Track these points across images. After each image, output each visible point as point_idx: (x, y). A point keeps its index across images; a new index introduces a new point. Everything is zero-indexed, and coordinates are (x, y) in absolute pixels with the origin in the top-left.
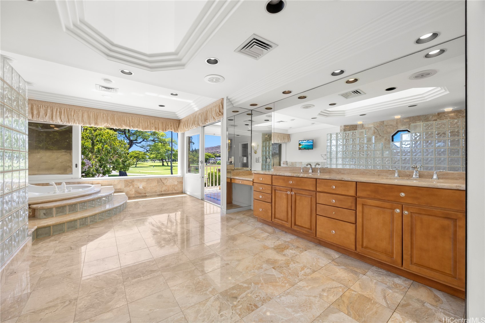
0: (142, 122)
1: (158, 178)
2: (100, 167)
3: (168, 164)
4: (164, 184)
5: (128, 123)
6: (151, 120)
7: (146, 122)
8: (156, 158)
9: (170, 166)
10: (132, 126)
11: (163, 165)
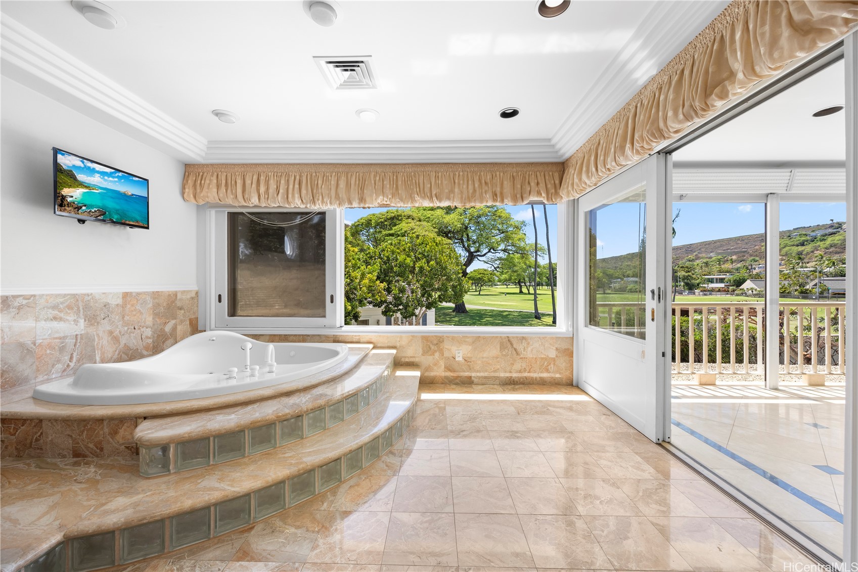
0: (459, 184)
1: (503, 336)
2: (423, 296)
3: (529, 290)
4: (517, 354)
5: (427, 190)
6: (482, 174)
7: (470, 182)
8: (510, 279)
9: (532, 294)
10: (436, 195)
11: (521, 292)
